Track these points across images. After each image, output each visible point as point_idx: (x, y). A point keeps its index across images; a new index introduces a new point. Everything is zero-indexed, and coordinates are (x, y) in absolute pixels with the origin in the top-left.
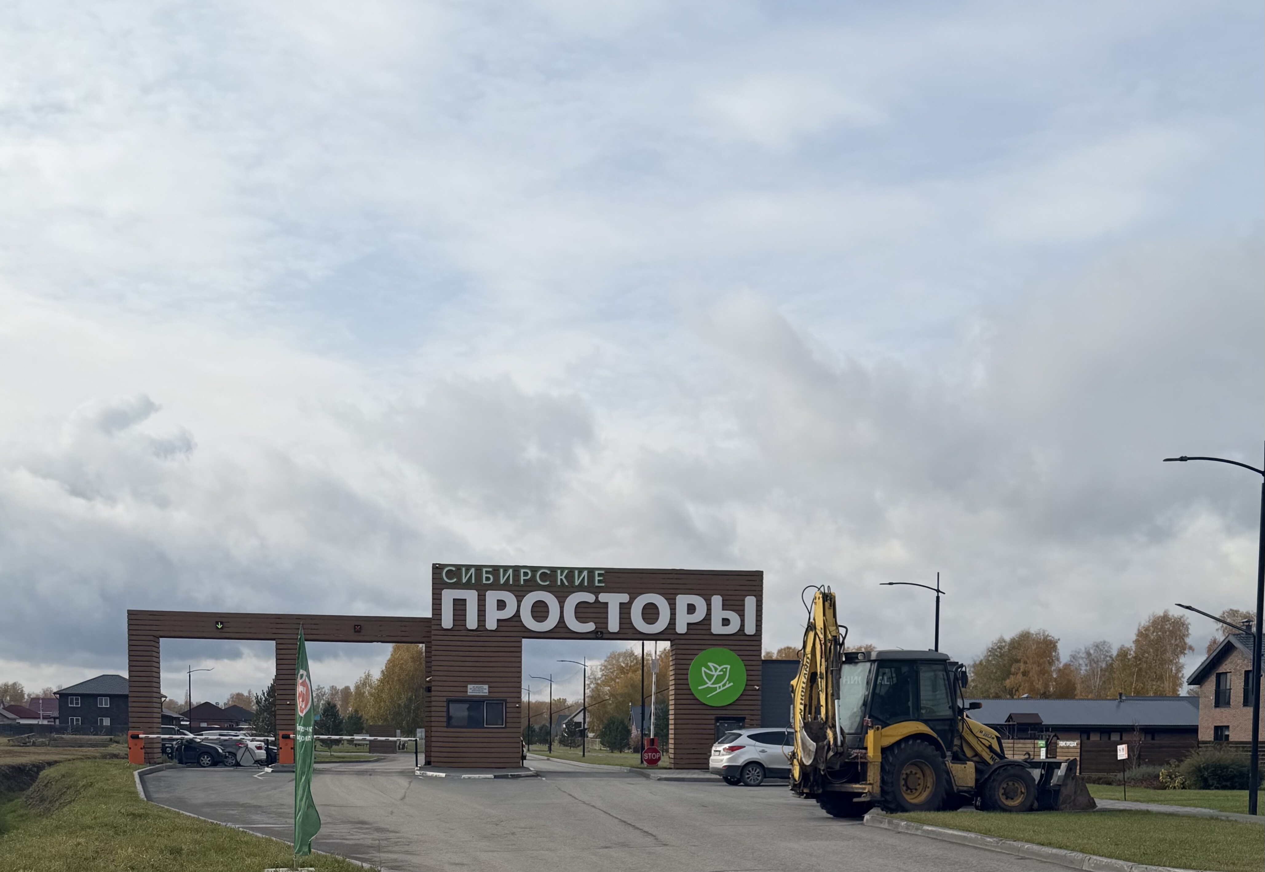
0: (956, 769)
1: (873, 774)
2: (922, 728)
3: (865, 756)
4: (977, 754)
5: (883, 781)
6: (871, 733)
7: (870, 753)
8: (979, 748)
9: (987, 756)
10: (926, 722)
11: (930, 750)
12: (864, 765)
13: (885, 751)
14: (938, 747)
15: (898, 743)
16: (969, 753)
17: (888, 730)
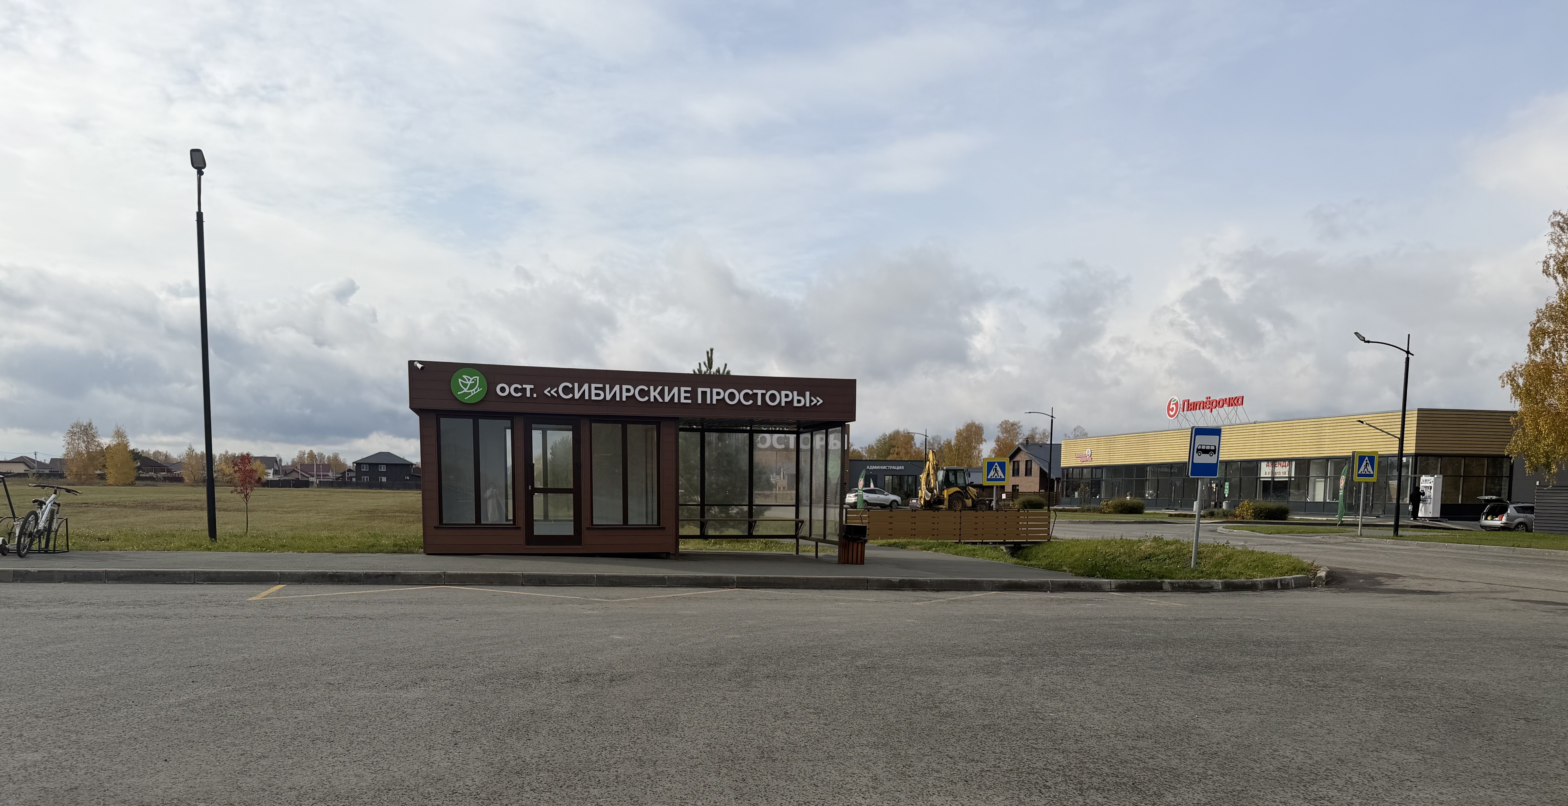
0: (967, 501)
1: (946, 503)
2: (957, 489)
3: (944, 497)
4: (971, 497)
5: (949, 505)
6: (945, 491)
7: (945, 496)
8: (972, 495)
9: (974, 497)
10: (959, 487)
11: (961, 496)
12: (944, 500)
13: (950, 496)
14: (963, 495)
15: (952, 494)
16: (969, 497)
17: (949, 490)
